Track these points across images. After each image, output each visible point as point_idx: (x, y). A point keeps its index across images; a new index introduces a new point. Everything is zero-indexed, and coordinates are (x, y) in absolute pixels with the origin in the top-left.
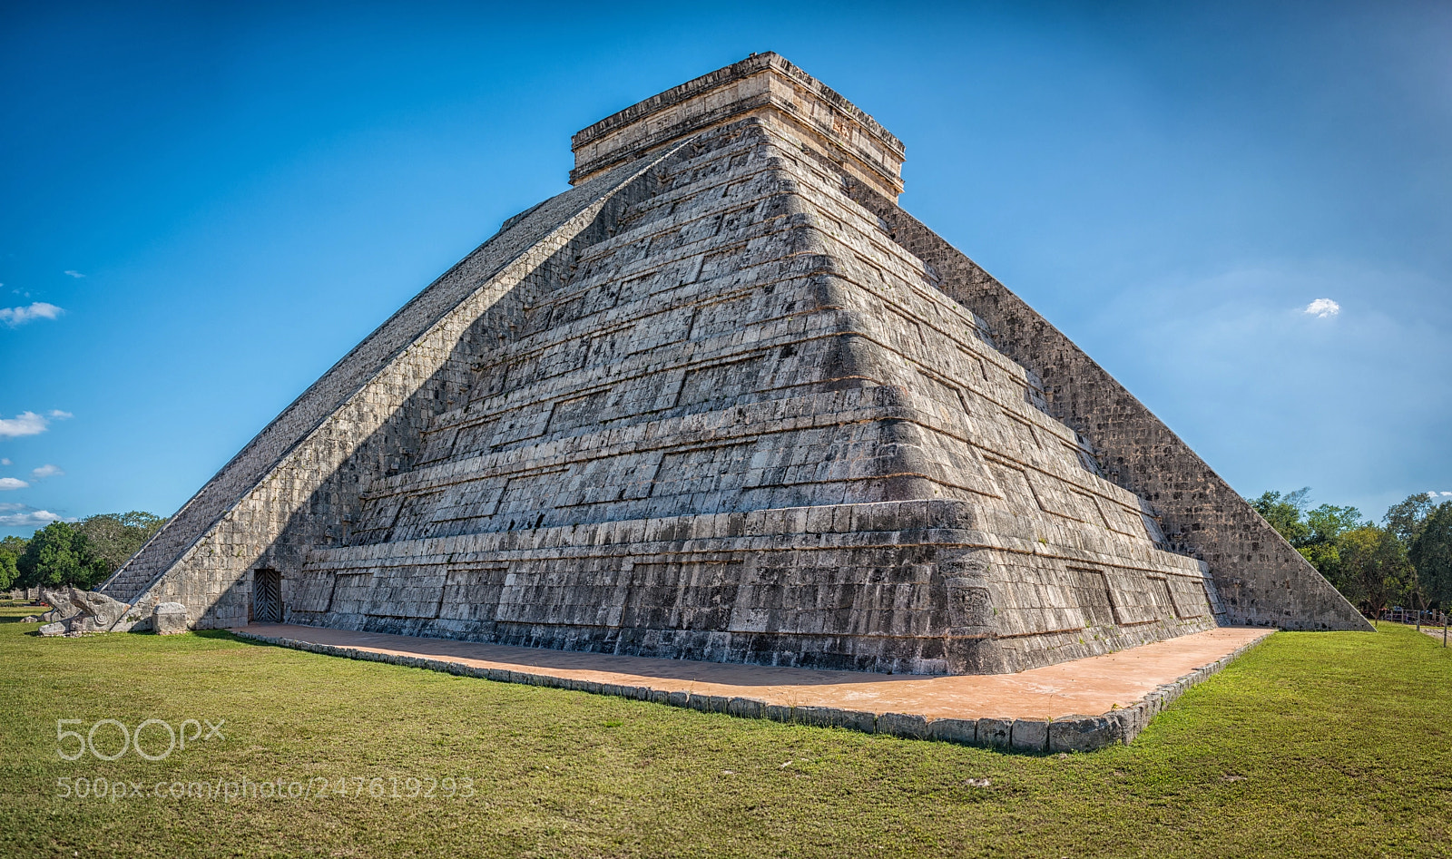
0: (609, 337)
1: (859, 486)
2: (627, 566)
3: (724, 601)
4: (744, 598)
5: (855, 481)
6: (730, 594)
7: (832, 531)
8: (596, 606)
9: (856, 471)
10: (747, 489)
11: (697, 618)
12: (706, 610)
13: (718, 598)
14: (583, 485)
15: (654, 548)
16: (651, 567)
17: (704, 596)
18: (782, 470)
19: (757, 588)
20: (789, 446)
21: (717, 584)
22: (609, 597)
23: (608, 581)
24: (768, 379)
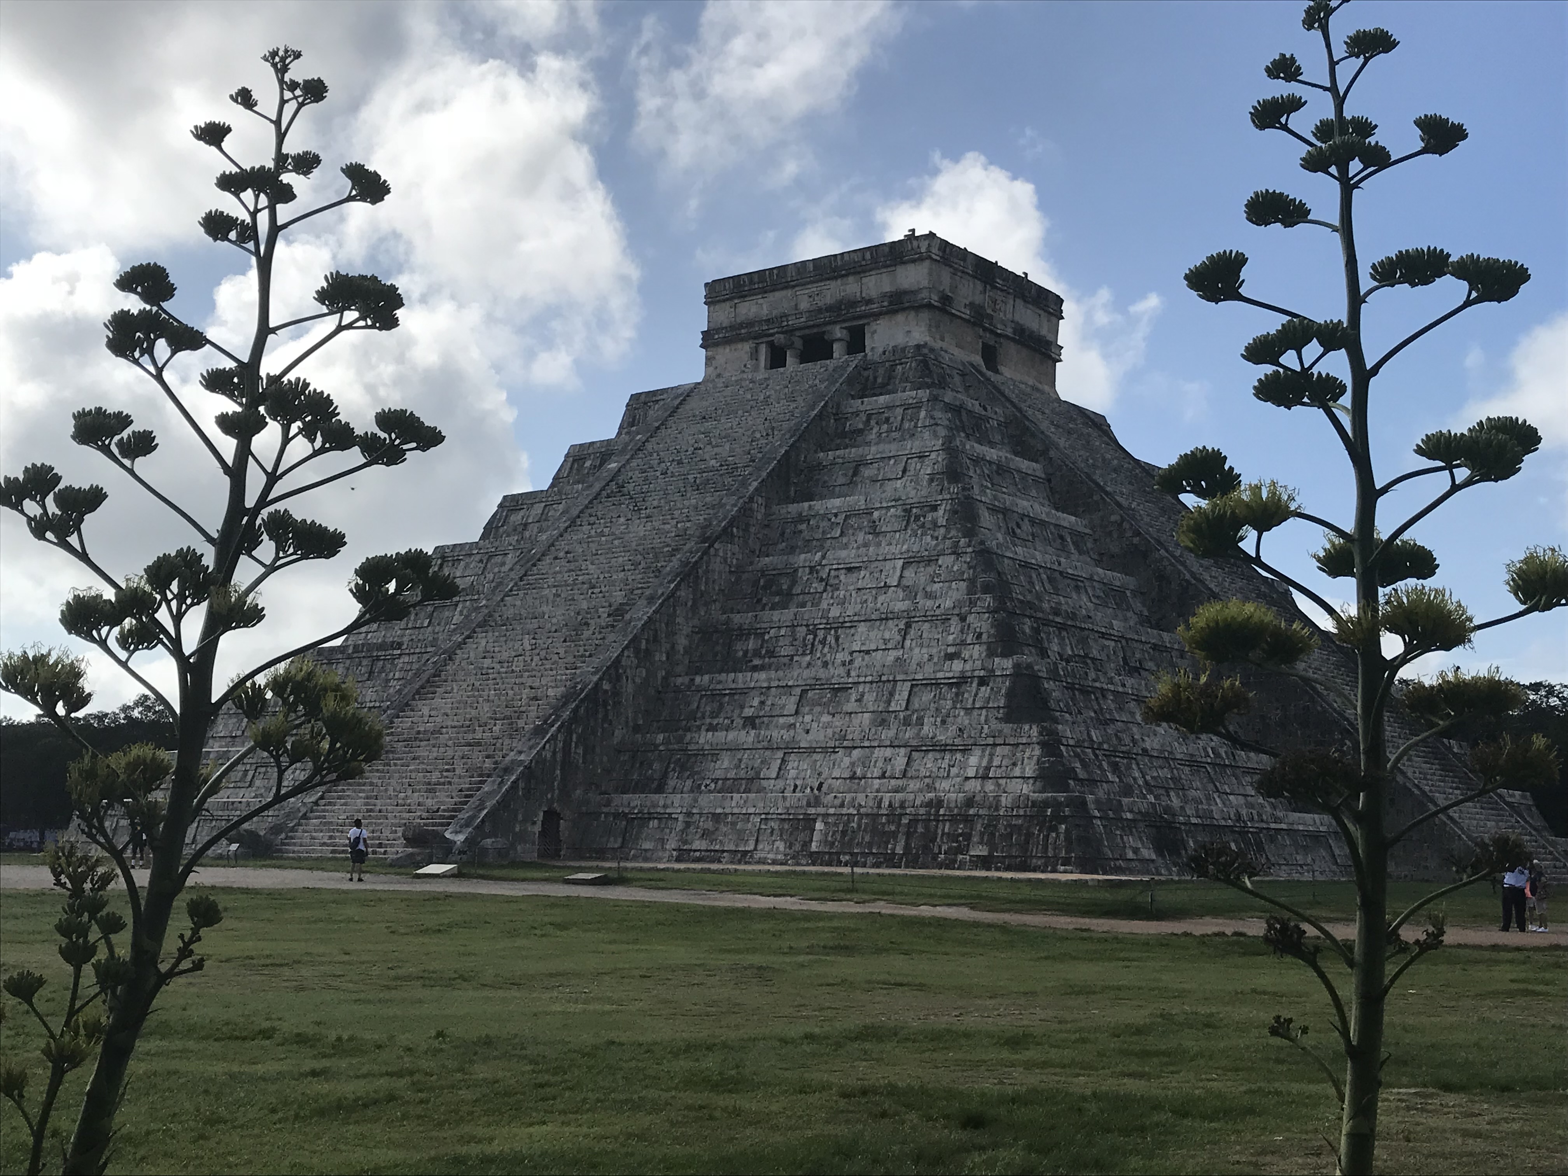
0: (833, 632)
1: (1031, 781)
2: (905, 821)
3: (964, 840)
4: (975, 839)
5: (1029, 778)
6: (968, 837)
7: (1019, 807)
8: (888, 842)
9: (1029, 773)
10: (967, 778)
11: (950, 848)
12: (955, 844)
13: (961, 839)
14: (853, 764)
15: (922, 811)
16: (920, 823)
17: (953, 837)
18: (988, 768)
19: (982, 834)
20: (991, 755)
21: (960, 831)
22: (895, 838)
23: (893, 828)
24: (970, 701)
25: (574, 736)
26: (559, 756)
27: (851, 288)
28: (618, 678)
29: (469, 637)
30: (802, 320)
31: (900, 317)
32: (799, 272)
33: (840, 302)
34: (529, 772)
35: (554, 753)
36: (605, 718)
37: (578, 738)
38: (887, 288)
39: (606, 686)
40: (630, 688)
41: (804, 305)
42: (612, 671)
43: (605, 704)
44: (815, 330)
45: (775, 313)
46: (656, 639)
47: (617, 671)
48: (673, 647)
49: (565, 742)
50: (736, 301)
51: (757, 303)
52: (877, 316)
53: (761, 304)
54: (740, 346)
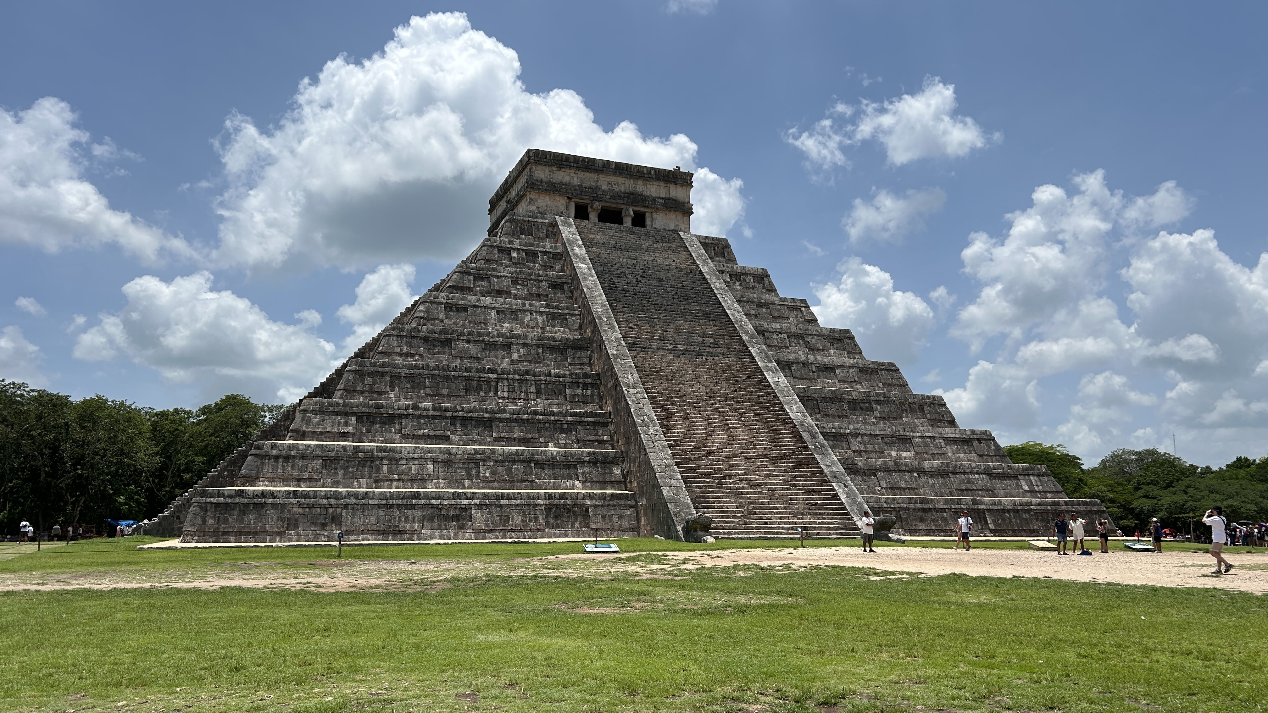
27: (640, 187)
30: (608, 197)
31: (672, 215)
32: (603, 166)
33: (632, 193)
38: (663, 196)
41: (604, 187)
44: (614, 206)
45: (584, 185)
50: (554, 168)
51: (569, 175)
52: (657, 210)
53: (573, 177)
54: (558, 198)
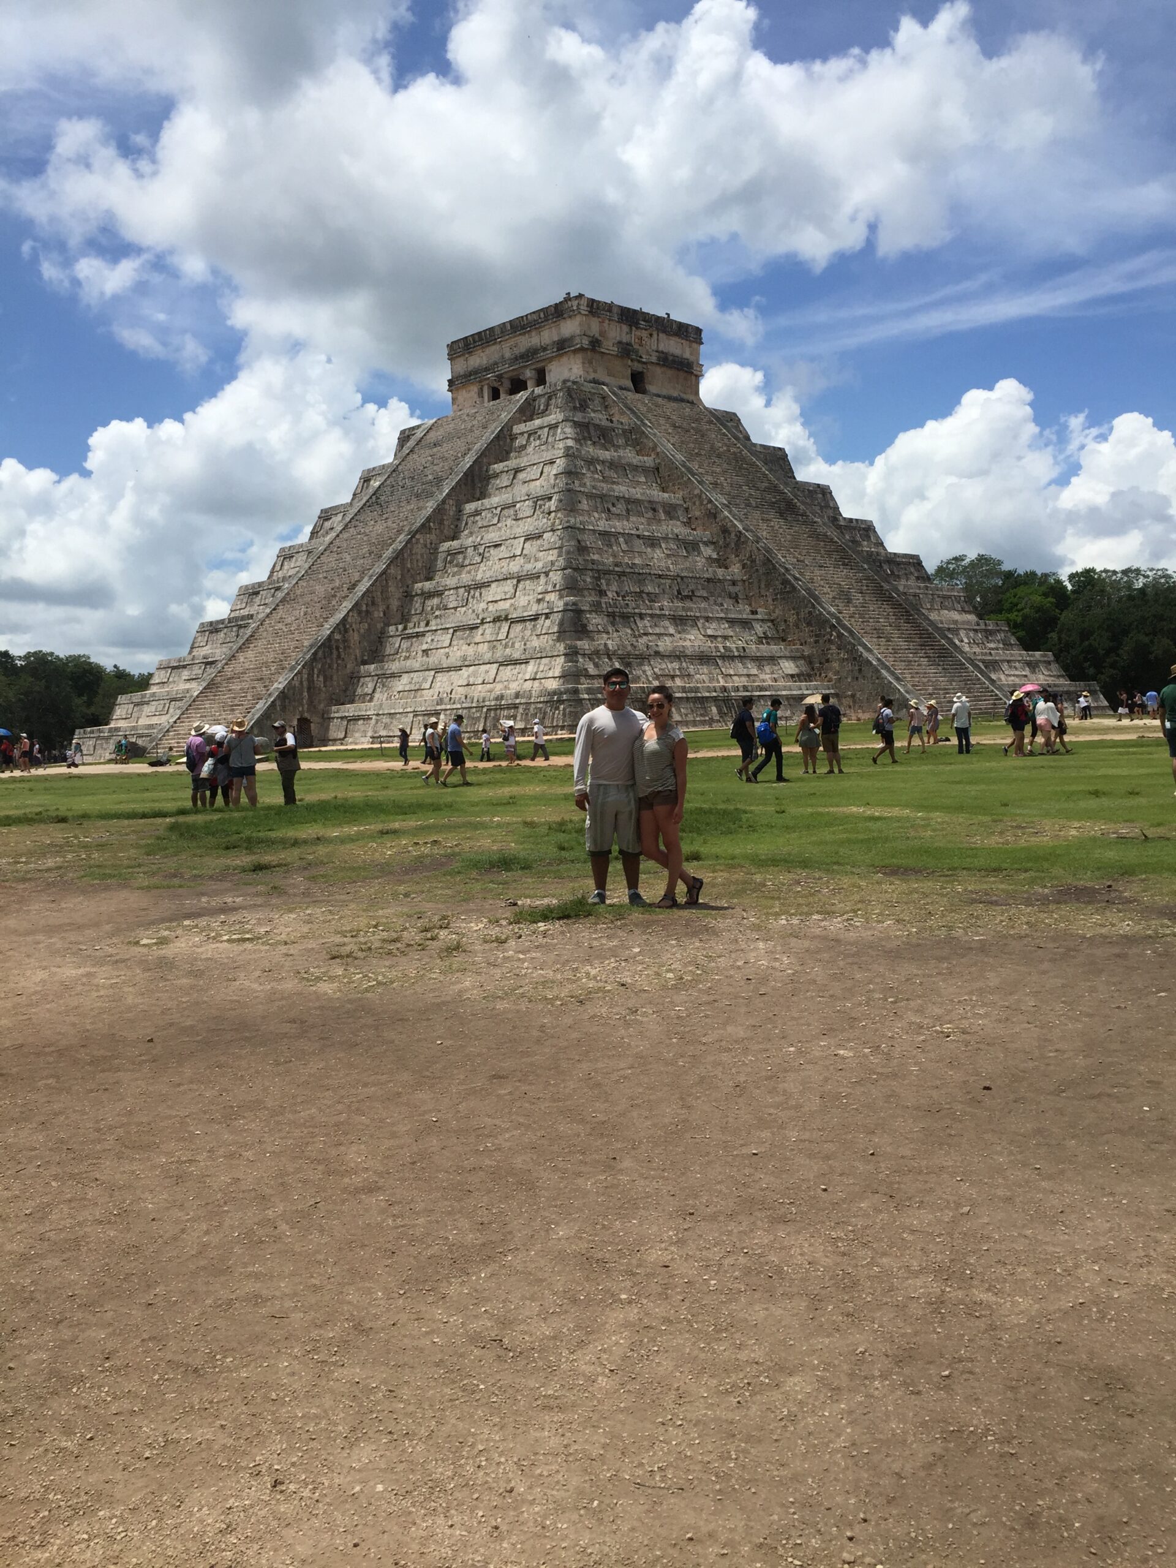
4: (519, 718)
8: (475, 724)
10: (525, 680)
14: (469, 676)
19: (522, 715)
20: (539, 664)
21: (512, 714)
22: (479, 721)
23: (478, 715)
24: (540, 629)
25: (316, 671)
26: (305, 684)
27: (534, 339)
28: (346, 631)
29: (274, 609)
30: (506, 366)
31: (565, 359)
32: (501, 331)
33: (528, 351)
34: (283, 695)
35: (301, 682)
36: (339, 657)
37: (320, 671)
38: (556, 339)
39: (337, 636)
40: (356, 637)
41: (508, 355)
42: (341, 626)
43: (337, 648)
44: (515, 372)
46: (373, 603)
47: (344, 625)
48: (388, 608)
49: (309, 674)
51: (479, 356)
52: (551, 360)
53: (481, 357)
54: (471, 388)
